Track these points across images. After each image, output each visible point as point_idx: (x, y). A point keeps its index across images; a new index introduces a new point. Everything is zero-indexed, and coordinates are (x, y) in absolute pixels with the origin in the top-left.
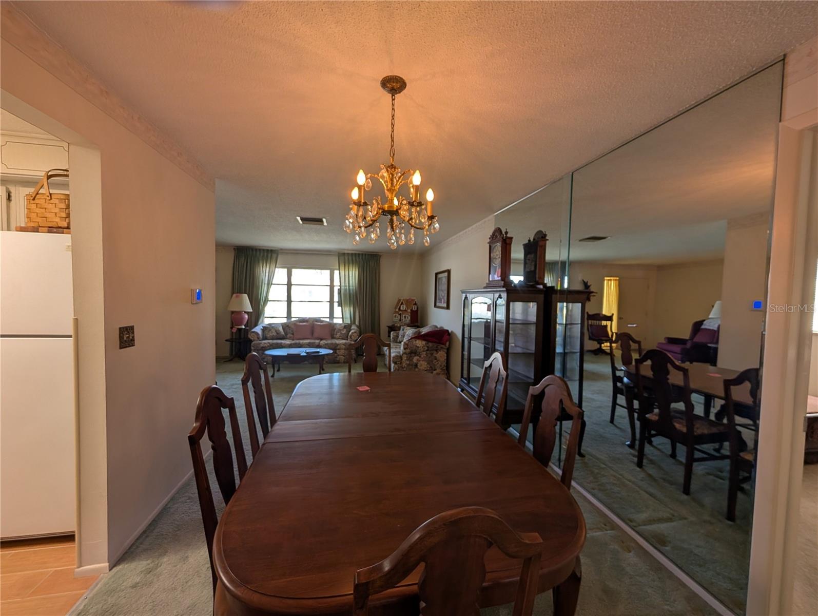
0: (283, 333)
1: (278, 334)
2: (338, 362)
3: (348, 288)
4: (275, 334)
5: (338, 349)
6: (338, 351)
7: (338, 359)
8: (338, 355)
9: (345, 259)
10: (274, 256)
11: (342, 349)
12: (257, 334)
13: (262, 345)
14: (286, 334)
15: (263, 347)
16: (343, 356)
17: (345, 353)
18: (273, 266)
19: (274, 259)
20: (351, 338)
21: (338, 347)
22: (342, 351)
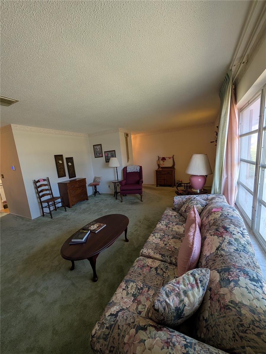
4: (184, 209)
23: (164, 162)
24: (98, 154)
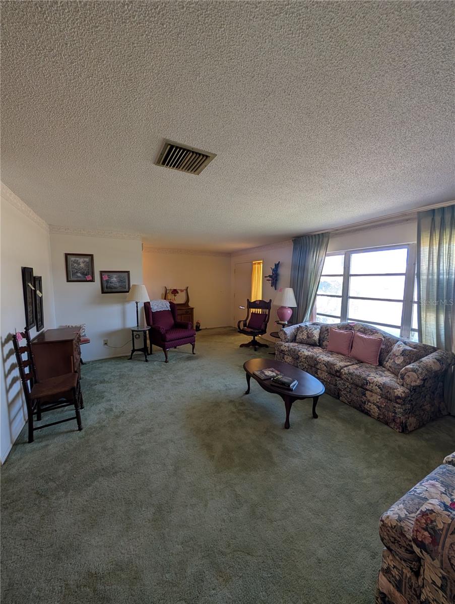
0: (316, 337)
1: (308, 337)
2: (367, 413)
3: (435, 277)
4: (305, 337)
5: (371, 391)
6: (368, 393)
7: (366, 406)
8: (369, 401)
9: (433, 220)
10: (325, 240)
11: (376, 393)
12: (285, 333)
13: (282, 348)
14: (321, 340)
15: (282, 350)
16: (378, 407)
17: (382, 403)
18: (322, 252)
19: (324, 245)
20: (403, 378)
21: (368, 387)
22: (376, 398)
23: (175, 296)
24: (79, 275)
